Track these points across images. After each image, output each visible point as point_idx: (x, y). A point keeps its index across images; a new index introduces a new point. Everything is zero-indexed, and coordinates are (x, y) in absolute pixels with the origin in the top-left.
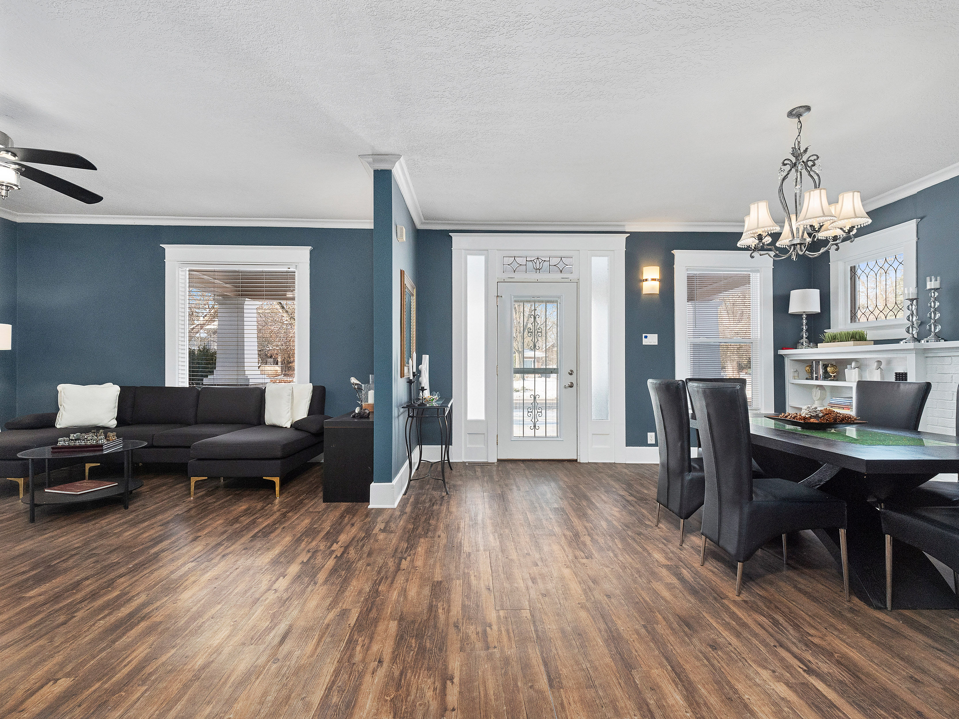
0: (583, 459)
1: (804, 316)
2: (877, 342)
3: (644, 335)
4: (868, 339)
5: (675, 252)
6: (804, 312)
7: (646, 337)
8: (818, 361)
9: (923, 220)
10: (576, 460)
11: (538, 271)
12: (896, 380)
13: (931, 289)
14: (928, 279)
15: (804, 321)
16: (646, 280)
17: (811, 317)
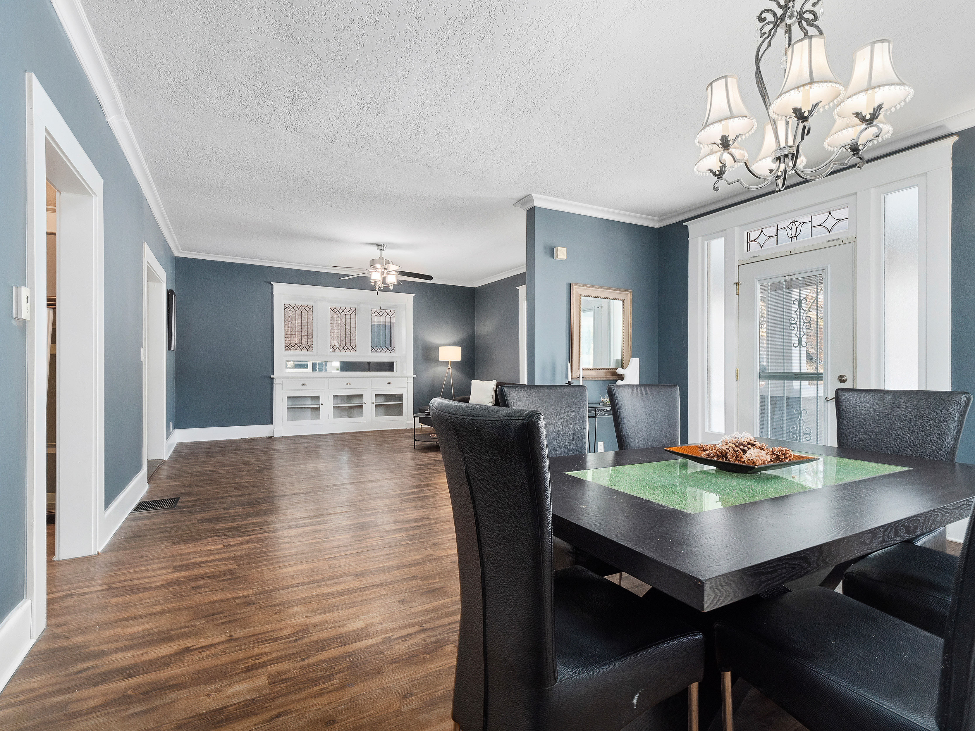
11: (794, 239)
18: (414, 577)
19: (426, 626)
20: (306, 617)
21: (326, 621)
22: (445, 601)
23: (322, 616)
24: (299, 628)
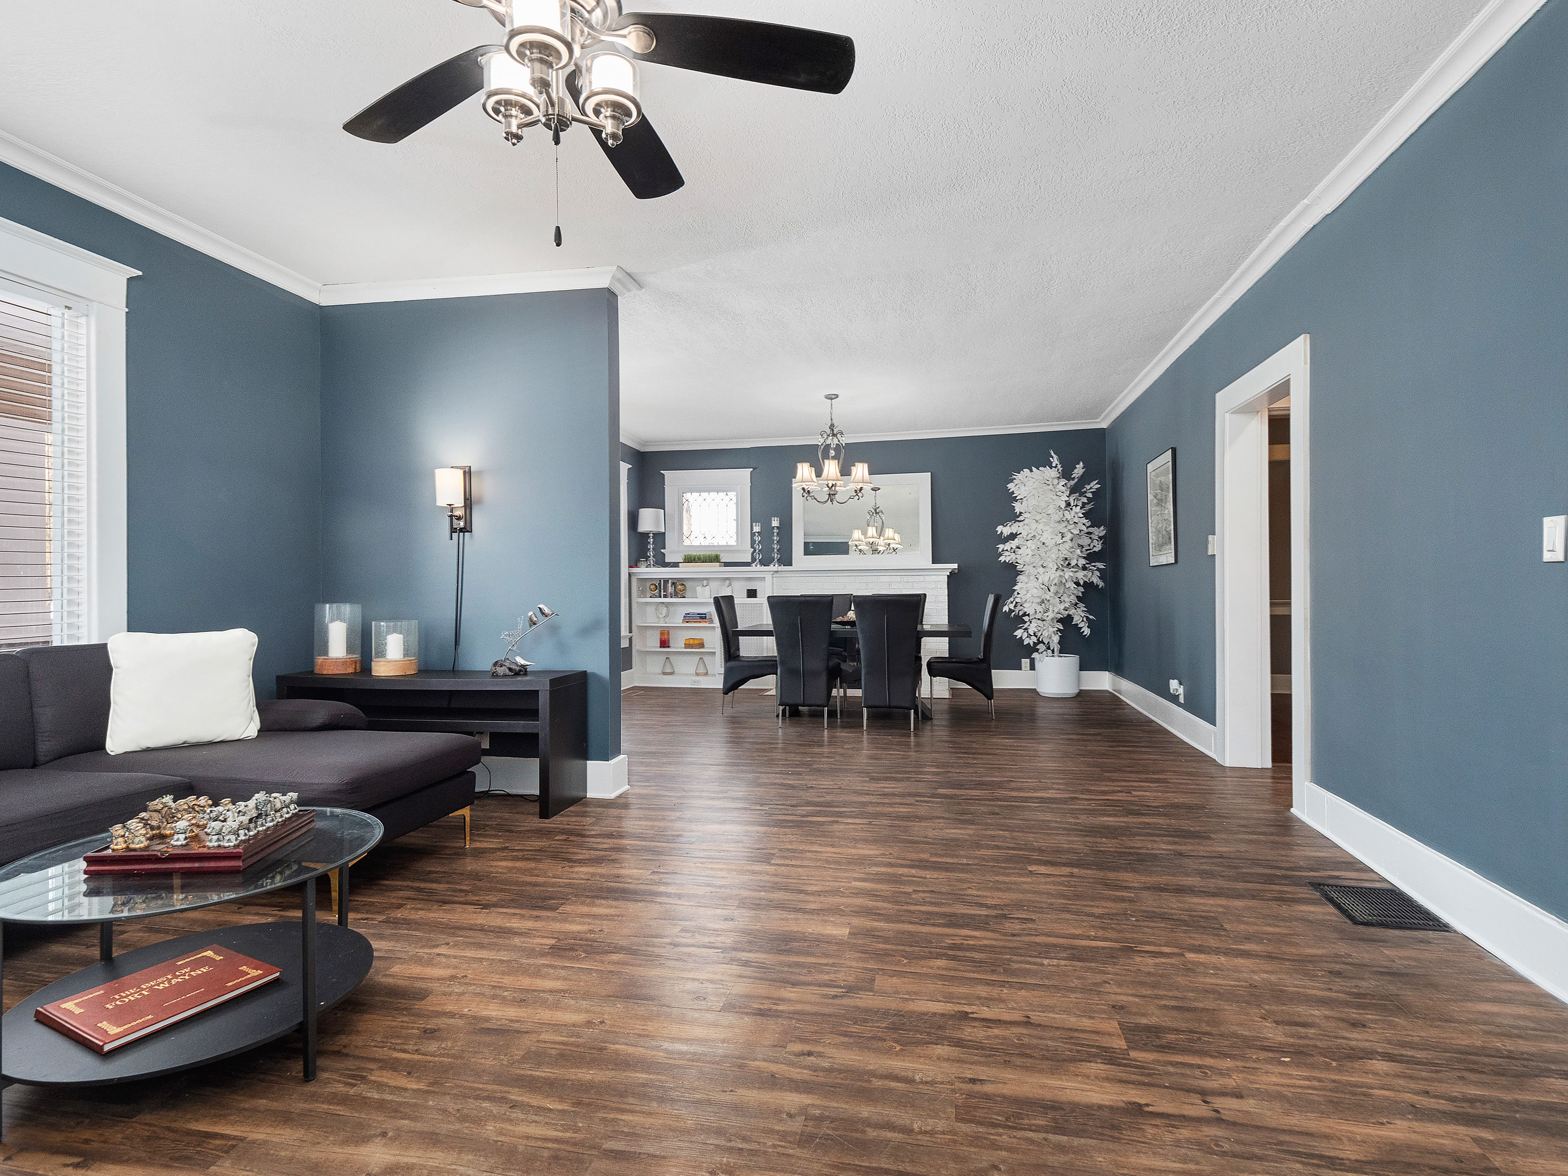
1: (651, 535)
2: (727, 564)
4: (722, 561)
6: (651, 531)
8: (666, 581)
9: (755, 470)
13: (773, 527)
14: (773, 518)
15: (651, 540)
17: (656, 536)
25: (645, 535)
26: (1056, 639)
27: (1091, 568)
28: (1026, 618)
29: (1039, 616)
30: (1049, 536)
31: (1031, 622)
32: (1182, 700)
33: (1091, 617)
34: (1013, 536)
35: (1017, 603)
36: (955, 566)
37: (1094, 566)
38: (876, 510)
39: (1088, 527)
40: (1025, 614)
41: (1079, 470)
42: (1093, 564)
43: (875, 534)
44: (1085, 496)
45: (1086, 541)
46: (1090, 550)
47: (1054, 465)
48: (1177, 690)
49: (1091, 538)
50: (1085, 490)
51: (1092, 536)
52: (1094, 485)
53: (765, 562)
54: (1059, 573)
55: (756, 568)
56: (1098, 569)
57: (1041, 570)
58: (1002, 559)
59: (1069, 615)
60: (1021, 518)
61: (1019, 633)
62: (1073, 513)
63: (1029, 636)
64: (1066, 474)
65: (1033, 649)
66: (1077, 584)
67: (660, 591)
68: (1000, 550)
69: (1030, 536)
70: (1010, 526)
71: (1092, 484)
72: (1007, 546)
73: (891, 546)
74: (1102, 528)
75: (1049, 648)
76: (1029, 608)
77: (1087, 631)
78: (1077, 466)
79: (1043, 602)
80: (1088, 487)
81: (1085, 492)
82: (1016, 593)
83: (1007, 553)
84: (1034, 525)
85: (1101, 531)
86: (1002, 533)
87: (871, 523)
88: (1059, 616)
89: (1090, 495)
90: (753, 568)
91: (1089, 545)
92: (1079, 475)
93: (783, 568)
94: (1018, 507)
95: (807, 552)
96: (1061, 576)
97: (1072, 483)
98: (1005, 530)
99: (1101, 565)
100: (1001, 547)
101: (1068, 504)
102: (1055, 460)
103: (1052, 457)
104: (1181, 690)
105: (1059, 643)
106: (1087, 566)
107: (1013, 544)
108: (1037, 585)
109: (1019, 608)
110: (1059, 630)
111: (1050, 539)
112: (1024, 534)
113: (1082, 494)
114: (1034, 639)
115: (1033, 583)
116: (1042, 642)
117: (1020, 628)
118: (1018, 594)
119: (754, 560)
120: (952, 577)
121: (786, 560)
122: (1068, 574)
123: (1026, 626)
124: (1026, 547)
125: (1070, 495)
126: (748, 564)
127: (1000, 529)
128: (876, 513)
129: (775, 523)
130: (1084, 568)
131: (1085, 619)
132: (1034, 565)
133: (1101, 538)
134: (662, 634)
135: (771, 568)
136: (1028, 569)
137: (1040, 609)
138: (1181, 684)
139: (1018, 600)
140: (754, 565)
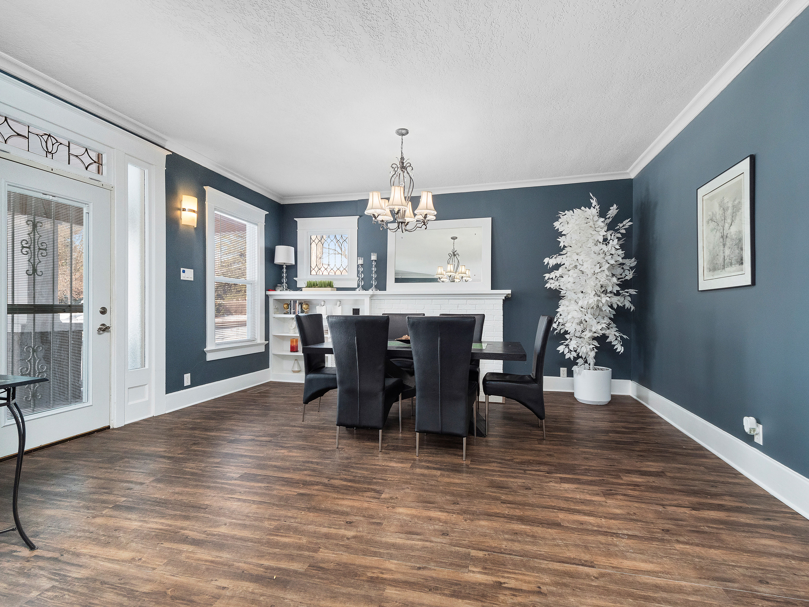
0: (115, 424)
1: (285, 266)
2: (338, 289)
3: (182, 269)
4: (334, 287)
5: (206, 188)
6: (285, 263)
7: (184, 272)
8: (295, 301)
9: (361, 218)
10: (108, 427)
11: (50, 156)
12: (353, 314)
13: (373, 260)
14: (372, 254)
15: (285, 270)
16: (184, 210)
17: (289, 267)
18: (504, 503)
19: (523, 472)
20: (606, 502)
21: (590, 494)
22: (498, 479)
23: (593, 499)
24: (610, 497)
25: (280, 267)
26: (592, 354)
27: (624, 294)
28: (567, 336)
29: (578, 334)
30: (588, 267)
31: (571, 339)
32: (759, 440)
33: (625, 337)
34: (557, 267)
35: (559, 323)
36: (509, 292)
37: (627, 292)
38: (454, 253)
39: (622, 258)
40: (566, 332)
41: (613, 211)
42: (626, 290)
43: (452, 269)
44: (619, 233)
45: (618, 271)
46: (622, 278)
47: (593, 205)
48: (754, 430)
49: (623, 268)
50: (618, 227)
51: (624, 266)
52: (627, 223)
53: (365, 288)
54: (597, 298)
55: (359, 292)
56: (630, 295)
57: (581, 295)
58: (548, 286)
59: (604, 335)
60: (564, 252)
61: (561, 349)
62: (610, 246)
63: (570, 351)
64: (602, 214)
65: (573, 362)
66: (611, 307)
67: (291, 309)
68: (546, 278)
69: (571, 266)
70: (556, 258)
71: (624, 223)
72: (552, 275)
73: (464, 279)
74: (633, 259)
75: (586, 362)
76: (569, 327)
77: (620, 349)
78: (611, 208)
79: (581, 322)
80: (621, 225)
81: (619, 229)
82: (558, 315)
83: (551, 281)
84: (575, 257)
85: (632, 262)
86: (548, 264)
87: (451, 262)
88: (596, 335)
89: (623, 231)
90: (357, 292)
91: (621, 275)
92: (613, 215)
93: (379, 292)
94: (562, 241)
95: (397, 280)
96: (598, 301)
97: (608, 221)
98: (551, 261)
99: (633, 291)
100: (547, 276)
101: (605, 240)
102: (594, 202)
103: (592, 199)
104: (760, 429)
105: (595, 358)
106: (621, 292)
107: (557, 273)
108: (577, 308)
109: (560, 327)
110: (596, 347)
111: (589, 268)
112: (567, 264)
113: (617, 231)
114: (574, 354)
115: (573, 307)
116: (581, 357)
117: (562, 344)
118: (561, 315)
119: (358, 286)
120: (507, 301)
121: (382, 286)
122: (605, 299)
123: (567, 342)
124: (568, 276)
125: (608, 230)
126: (354, 289)
127: (546, 260)
128: (454, 255)
129: (374, 257)
130: (618, 294)
131: (619, 339)
132: (575, 291)
133: (632, 268)
134: (292, 342)
135: (370, 292)
136: (570, 295)
137: (579, 328)
138: (758, 422)
139: (559, 320)
140: (357, 289)
